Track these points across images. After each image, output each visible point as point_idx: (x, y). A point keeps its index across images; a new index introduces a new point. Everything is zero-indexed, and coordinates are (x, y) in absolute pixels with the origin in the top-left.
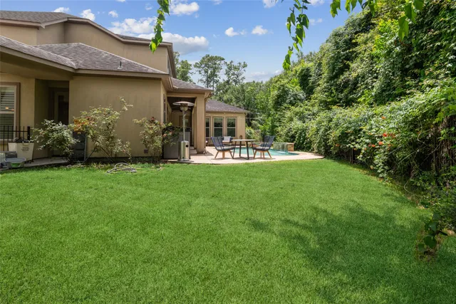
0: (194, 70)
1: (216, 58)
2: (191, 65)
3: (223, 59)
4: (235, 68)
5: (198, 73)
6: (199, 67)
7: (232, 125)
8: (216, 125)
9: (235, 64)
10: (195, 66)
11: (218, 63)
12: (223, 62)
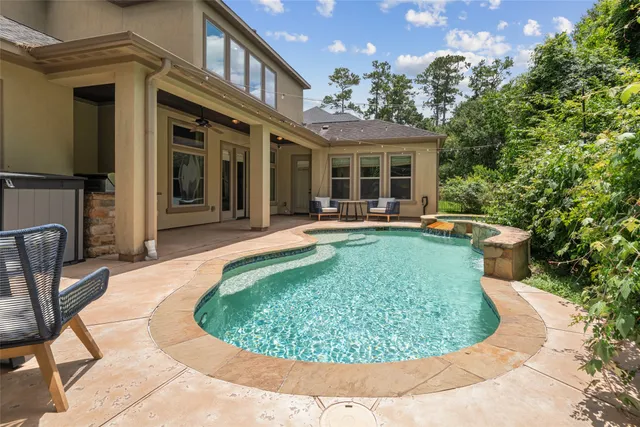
0: (416, 88)
1: (450, 59)
2: (410, 81)
3: (463, 59)
4: (489, 72)
5: (422, 90)
6: (425, 81)
7: (402, 170)
8: (366, 171)
9: (490, 63)
10: (419, 82)
11: (452, 68)
12: (462, 64)
